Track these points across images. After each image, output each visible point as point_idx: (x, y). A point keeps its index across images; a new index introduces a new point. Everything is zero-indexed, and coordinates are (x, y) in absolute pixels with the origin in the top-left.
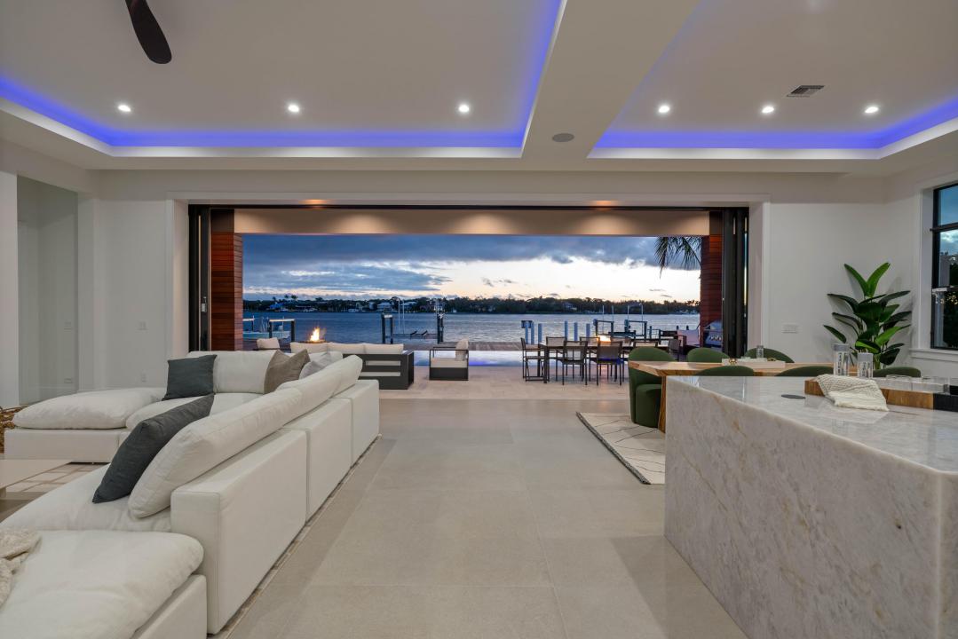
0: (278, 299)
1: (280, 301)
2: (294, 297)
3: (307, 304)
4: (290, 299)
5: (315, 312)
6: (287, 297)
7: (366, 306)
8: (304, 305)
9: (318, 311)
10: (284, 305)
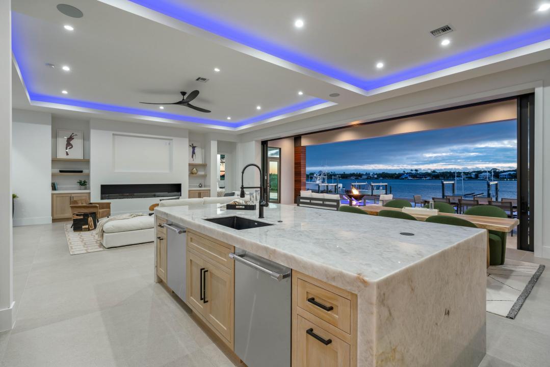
0: (406, 172)
1: (407, 174)
2: (416, 170)
3: (426, 175)
4: (414, 172)
5: (429, 179)
6: (412, 170)
7: (469, 176)
8: (423, 175)
9: (432, 179)
10: (410, 176)
